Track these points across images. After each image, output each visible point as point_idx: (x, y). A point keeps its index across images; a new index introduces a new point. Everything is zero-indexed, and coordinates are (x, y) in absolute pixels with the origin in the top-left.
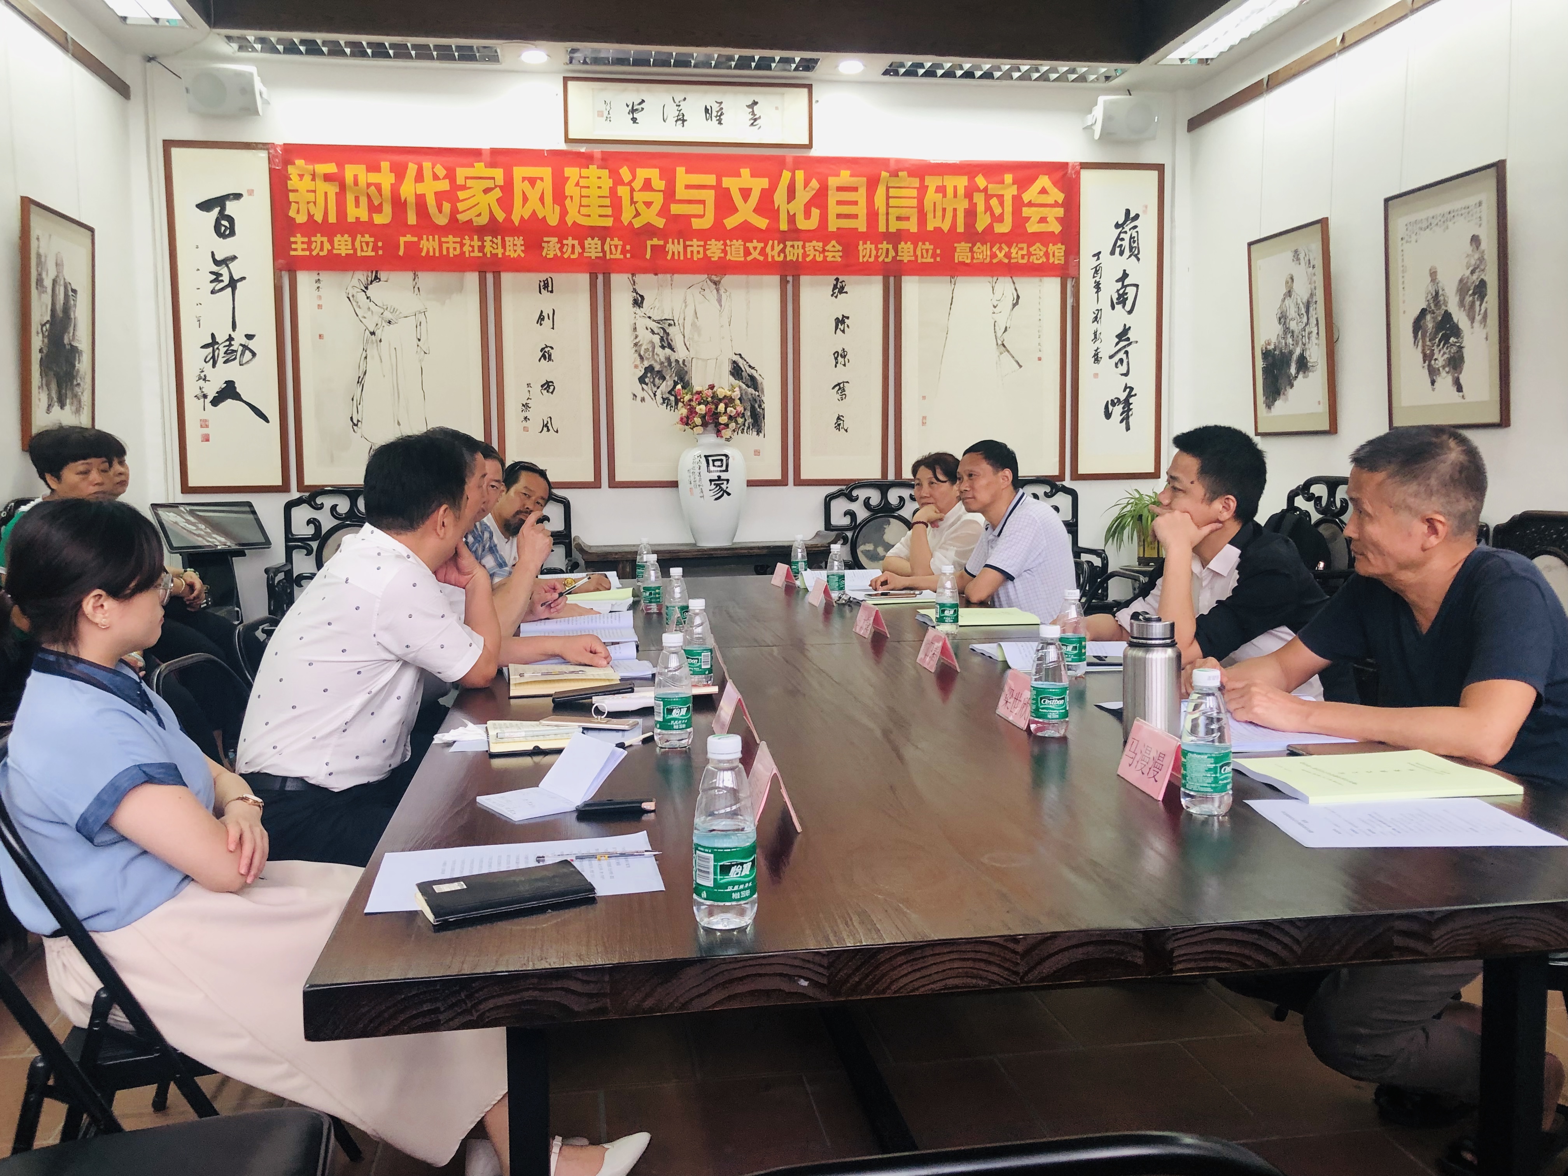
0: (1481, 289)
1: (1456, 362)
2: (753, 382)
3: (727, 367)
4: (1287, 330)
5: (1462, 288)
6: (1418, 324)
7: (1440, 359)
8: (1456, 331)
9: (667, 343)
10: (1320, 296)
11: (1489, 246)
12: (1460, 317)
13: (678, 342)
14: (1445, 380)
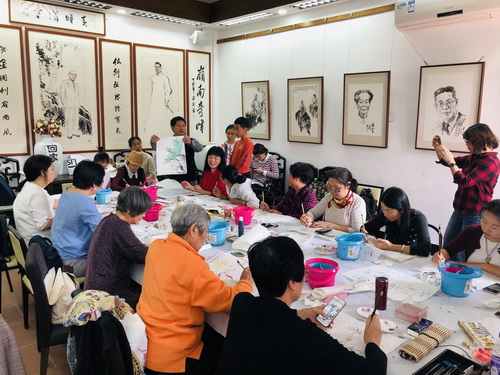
0: (316, 108)
1: (308, 126)
2: (87, 116)
3: (78, 111)
4: (255, 110)
5: (311, 107)
6: (297, 115)
7: (304, 124)
8: (309, 118)
9: (54, 102)
10: (266, 102)
11: (319, 97)
12: (310, 115)
13: (59, 101)
14: (305, 130)
